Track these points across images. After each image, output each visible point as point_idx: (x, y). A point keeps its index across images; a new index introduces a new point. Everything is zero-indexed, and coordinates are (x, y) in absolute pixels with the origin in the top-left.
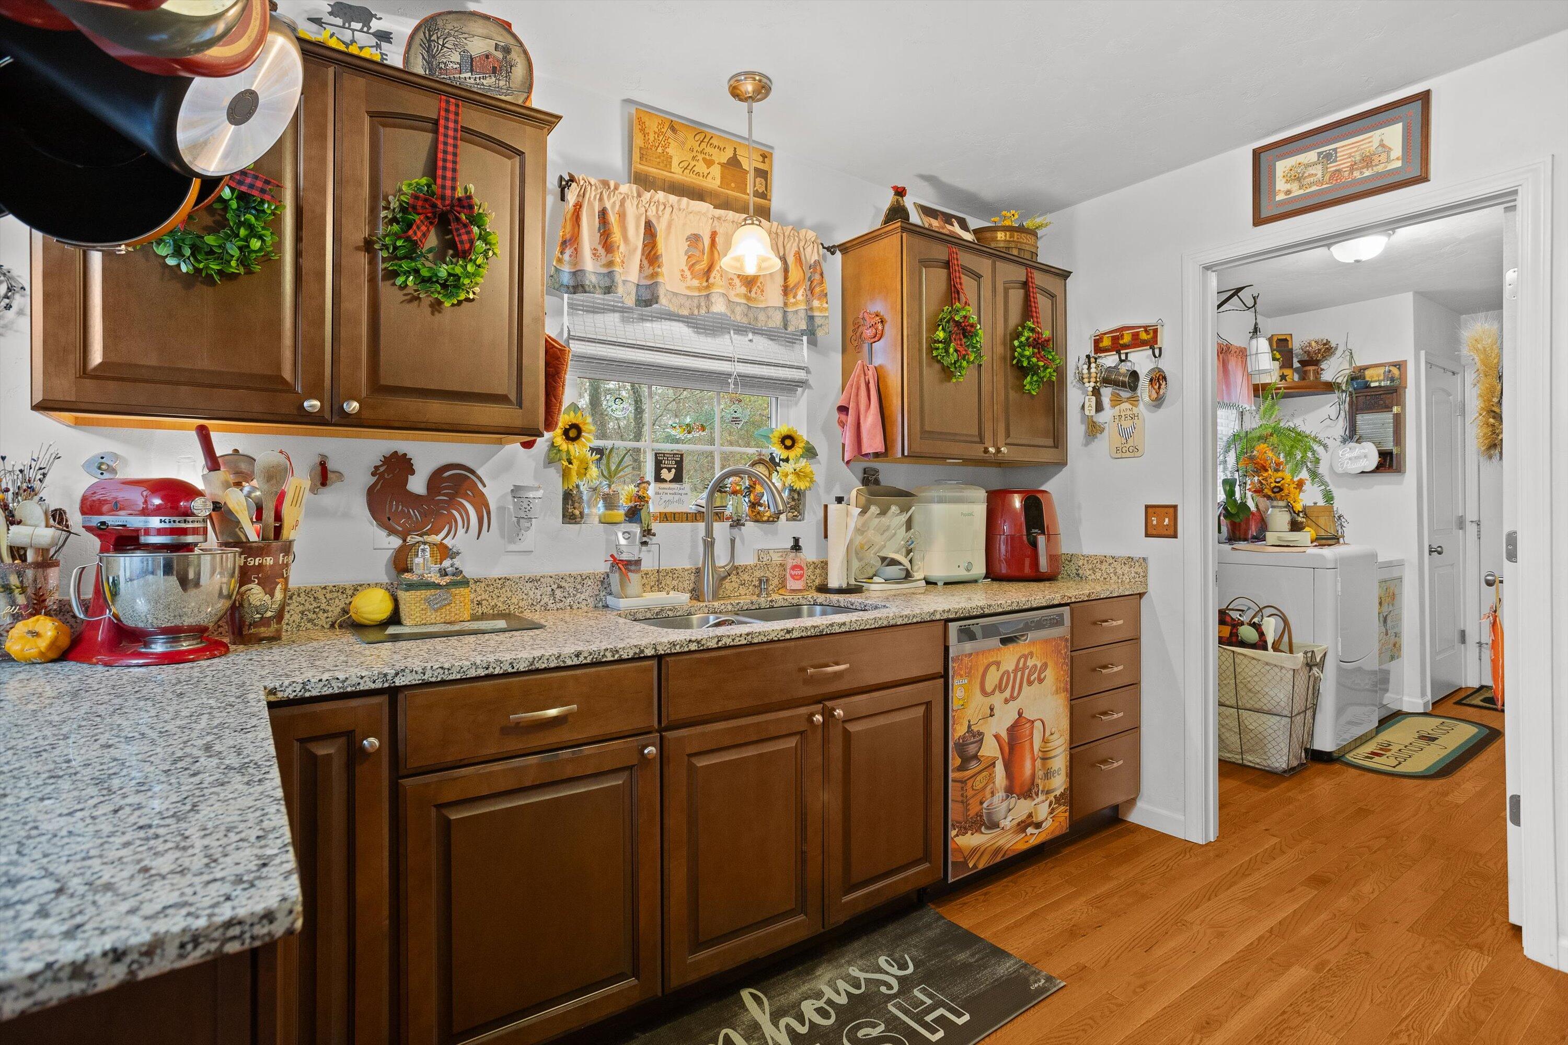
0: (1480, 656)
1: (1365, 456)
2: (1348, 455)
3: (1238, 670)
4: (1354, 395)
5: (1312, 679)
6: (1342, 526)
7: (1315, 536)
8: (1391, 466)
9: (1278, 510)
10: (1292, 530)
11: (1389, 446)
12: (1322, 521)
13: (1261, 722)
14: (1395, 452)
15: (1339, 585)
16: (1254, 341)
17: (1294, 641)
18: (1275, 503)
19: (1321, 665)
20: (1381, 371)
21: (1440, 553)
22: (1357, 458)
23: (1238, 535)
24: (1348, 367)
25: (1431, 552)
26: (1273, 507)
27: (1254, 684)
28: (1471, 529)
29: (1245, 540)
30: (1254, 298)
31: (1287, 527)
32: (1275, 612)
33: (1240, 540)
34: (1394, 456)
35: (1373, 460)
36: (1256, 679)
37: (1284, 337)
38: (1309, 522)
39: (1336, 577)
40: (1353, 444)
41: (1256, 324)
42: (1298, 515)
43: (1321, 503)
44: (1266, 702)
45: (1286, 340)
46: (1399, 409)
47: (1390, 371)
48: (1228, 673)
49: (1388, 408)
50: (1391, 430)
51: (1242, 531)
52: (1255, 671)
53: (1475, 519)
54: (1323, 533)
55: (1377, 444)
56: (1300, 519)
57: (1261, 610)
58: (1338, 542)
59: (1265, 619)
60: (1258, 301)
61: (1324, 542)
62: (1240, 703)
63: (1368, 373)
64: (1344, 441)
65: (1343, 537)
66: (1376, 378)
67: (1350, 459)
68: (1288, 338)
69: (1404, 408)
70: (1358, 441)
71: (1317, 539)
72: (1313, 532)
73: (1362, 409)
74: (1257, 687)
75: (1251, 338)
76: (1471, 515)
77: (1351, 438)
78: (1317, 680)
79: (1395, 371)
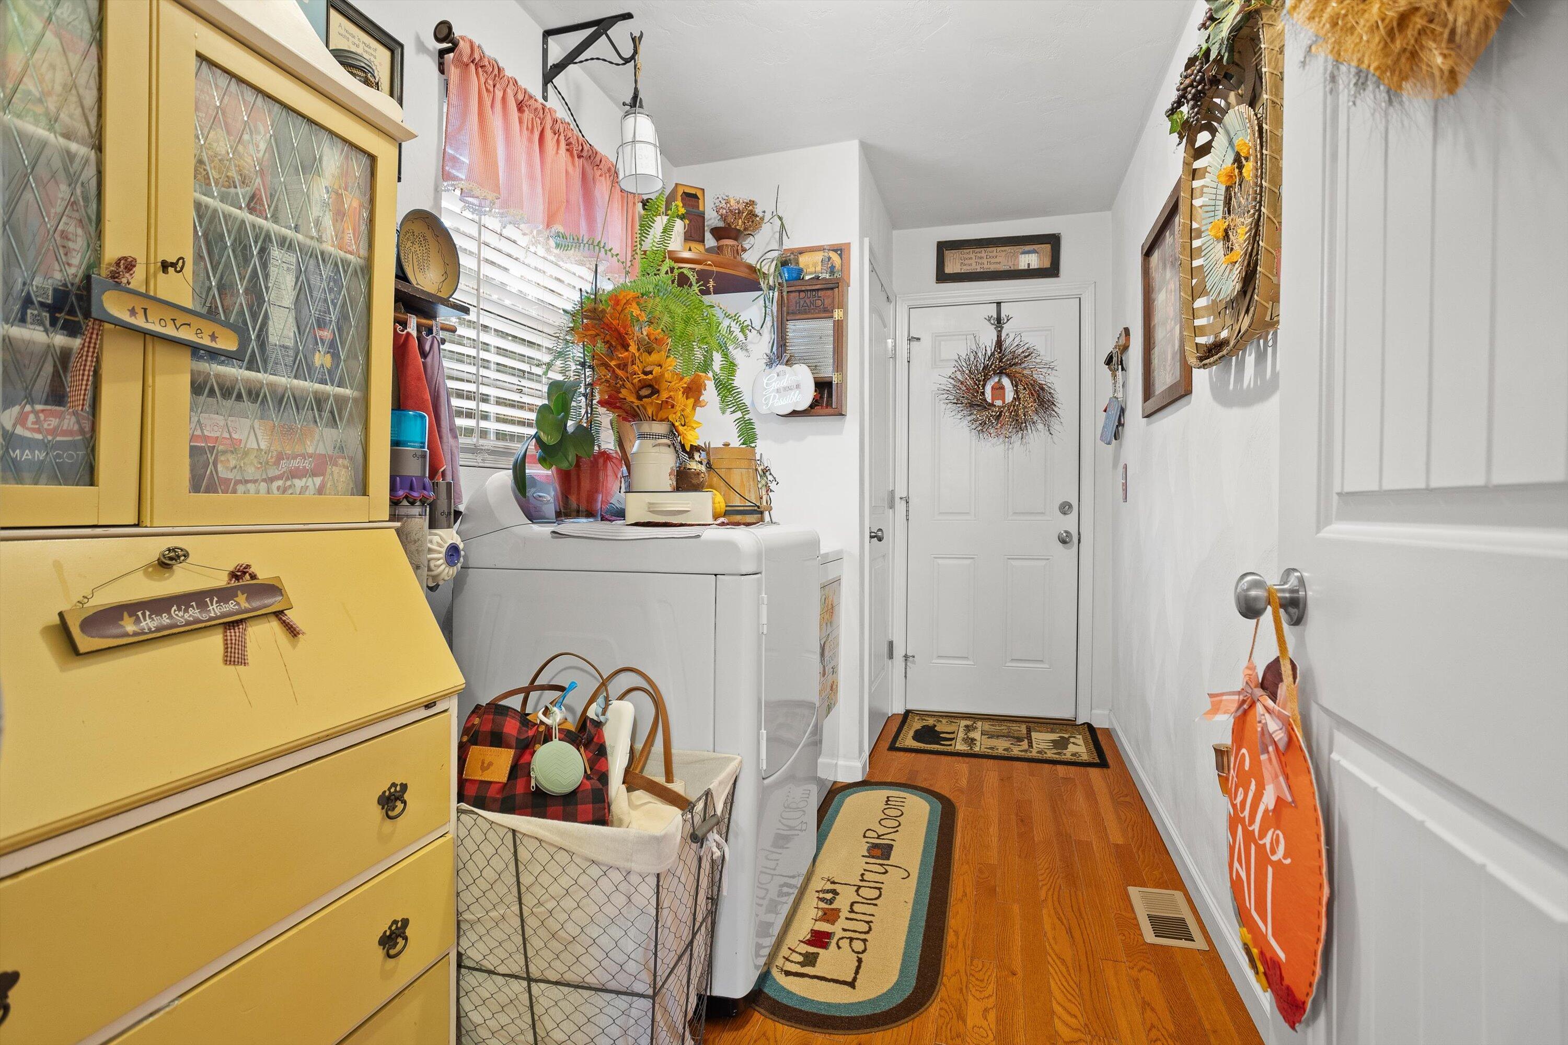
0: (906, 673)
1: (798, 386)
2: (775, 386)
3: (526, 879)
4: (785, 289)
5: (706, 865)
6: (769, 490)
7: (722, 507)
8: (829, 404)
9: (649, 443)
10: (679, 488)
11: (827, 372)
12: (736, 478)
13: (581, 1020)
14: (835, 380)
15: (764, 610)
16: (630, 120)
17: (674, 751)
18: (646, 427)
19: (724, 824)
20: (819, 256)
21: (880, 539)
22: (788, 389)
23: (574, 505)
24: (776, 247)
25: (871, 537)
26: (642, 436)
27: (563, 917)
28: (900, 506)
29: (590, 514)
30: (634, 39)
31: (668, 482)
32: (639, 682)
33: (578, 514)
34: (834, 387)
35: (805, 396)
36: (568, 903)
37: (693, 191)
38: (716, 479)
39: (759, 593)
40: (781, 368)
41: (636, 90)
42: (691, 457)
43: (736, 442)
44: (593, 964)
45: (695, 196)
46: (841, 314)
47: (829, 258)
48: (501, 889)
49: (826, 312)
50: (830, 347)
51: (584, 494)
52: (565, 881)
53: (904, 495)
54: (737, 501)
55: (814, 368)
56: (693, 466)
57: (604, 684)
58: (762, 520)
59: (615, 704)
60: (642, 48)
61: (738, 518)
62: (532, 968)
63: (804, 260)
64: (770, 364)
65: (770, 509)
66: (811, 265)
67: (778, 391)
68: (699, 194)
69: (846, 314)
70: (788, 363)
71: (726, 513)
72: (719, 498)
73: (794, 313)
74: (570, 927)
75: (627, 114)
76: (900, 492)
77: (780, 357)
78: (718, 866)
79: (835, 257)
